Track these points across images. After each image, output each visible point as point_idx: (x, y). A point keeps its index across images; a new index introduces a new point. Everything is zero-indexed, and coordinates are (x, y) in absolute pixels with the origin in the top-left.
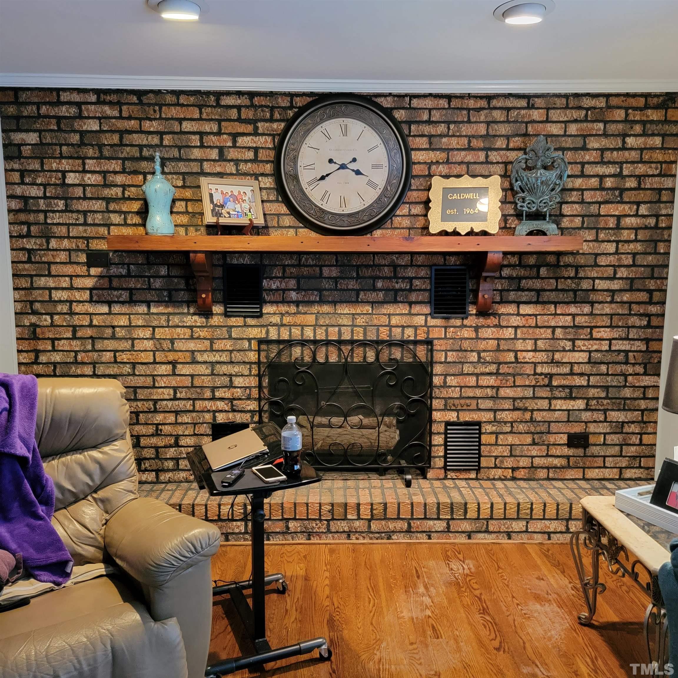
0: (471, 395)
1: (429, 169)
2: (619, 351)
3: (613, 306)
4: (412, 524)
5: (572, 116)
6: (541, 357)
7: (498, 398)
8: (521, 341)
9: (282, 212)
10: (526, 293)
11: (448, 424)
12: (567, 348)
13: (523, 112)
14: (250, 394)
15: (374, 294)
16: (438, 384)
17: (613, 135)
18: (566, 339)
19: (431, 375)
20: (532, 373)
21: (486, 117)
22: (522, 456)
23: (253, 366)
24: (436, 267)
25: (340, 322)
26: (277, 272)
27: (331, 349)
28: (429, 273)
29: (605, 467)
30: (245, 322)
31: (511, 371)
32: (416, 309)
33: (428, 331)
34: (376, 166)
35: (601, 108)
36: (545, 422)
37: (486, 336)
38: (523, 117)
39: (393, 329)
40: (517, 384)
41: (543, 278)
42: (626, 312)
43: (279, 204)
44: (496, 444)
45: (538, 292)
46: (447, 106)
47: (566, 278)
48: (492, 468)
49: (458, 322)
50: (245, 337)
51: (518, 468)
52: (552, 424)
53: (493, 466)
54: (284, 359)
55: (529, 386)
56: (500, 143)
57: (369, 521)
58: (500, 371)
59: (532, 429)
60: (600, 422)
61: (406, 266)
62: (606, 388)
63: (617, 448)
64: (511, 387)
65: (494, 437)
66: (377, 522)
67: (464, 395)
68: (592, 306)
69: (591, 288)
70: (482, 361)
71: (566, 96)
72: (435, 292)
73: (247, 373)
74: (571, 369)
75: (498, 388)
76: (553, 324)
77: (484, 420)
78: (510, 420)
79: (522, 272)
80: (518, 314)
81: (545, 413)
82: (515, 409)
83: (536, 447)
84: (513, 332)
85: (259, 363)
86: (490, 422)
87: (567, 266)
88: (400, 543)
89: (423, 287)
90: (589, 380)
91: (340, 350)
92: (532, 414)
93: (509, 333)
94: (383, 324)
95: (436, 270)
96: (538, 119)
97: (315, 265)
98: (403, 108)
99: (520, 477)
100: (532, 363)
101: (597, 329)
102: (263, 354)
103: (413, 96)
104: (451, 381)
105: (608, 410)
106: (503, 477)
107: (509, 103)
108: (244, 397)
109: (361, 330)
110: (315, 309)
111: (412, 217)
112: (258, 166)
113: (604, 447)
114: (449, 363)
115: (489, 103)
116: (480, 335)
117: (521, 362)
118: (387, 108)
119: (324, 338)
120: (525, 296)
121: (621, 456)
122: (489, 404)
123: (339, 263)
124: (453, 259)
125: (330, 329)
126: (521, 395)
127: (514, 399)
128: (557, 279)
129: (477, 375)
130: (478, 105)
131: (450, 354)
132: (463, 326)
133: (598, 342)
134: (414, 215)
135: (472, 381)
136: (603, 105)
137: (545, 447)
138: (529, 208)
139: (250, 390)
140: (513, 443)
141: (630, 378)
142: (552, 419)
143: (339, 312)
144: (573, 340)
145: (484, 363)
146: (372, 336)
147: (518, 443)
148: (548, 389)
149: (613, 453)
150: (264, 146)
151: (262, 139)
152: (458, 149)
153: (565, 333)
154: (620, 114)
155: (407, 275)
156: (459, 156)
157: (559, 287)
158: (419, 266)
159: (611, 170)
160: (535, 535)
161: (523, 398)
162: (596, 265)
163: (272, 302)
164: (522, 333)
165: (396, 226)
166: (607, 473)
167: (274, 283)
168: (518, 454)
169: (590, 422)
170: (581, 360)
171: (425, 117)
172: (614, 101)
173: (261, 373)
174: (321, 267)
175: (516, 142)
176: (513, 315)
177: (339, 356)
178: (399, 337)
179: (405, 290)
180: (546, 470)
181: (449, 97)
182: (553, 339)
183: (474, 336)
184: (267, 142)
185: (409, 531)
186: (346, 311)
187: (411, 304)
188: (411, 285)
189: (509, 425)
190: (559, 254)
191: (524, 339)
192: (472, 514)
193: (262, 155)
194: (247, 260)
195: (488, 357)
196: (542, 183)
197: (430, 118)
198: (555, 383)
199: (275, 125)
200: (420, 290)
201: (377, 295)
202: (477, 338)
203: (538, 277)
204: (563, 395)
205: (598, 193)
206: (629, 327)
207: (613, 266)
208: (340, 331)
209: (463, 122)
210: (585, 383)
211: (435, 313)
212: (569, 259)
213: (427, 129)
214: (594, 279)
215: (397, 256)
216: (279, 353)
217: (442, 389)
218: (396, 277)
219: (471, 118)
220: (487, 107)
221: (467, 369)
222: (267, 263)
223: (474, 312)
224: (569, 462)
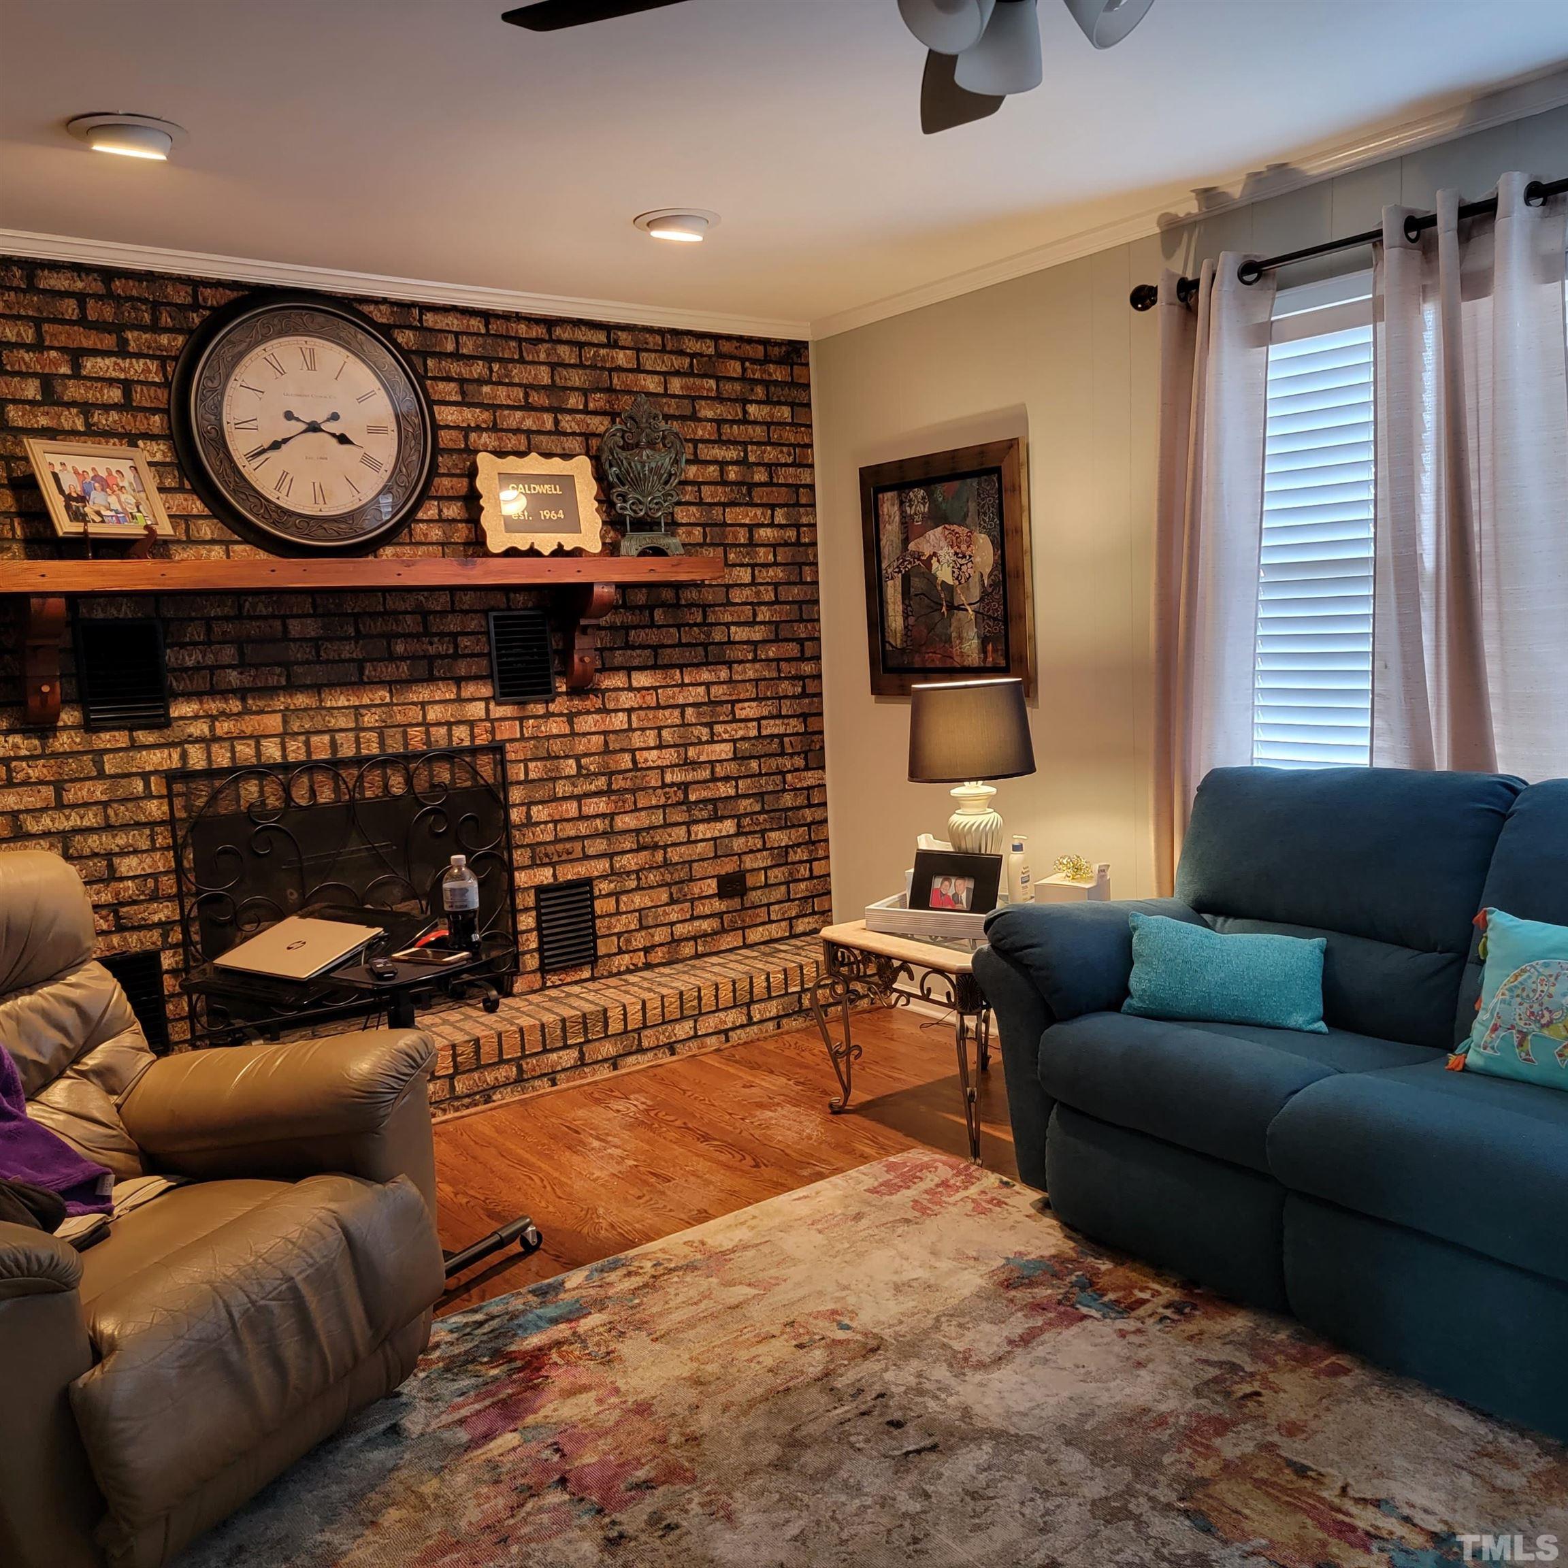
0: (572, 833)
1: (466, 438)
2: (772, 736)
3: (757, 665)
4: (525, 1066)
5: (672, 365)
6: (670, 756)
7: (613, 833)
8: (639, 733)
9: (195, 512)
10: (638, 652)
11: (540, 890)
12: (704, 739)
13: (603, 352)
14: (157, 888)
15: (392, 668)
16: (518, 821)
17: (729, 400)
18: (701, 724)
19: (506, 807)
20: (660, 784)
21: (548, 355)
22: (657, 926)
23: (158, 829)
24: (495, 614)
25: (333, 723)
26: (195, 632)
27: (319, 777)
28: (484, 623)
29: (771, 922)
30: (132, 739)
31: (628, 784)
32: (469, 690)
33: (493, 728)
34: (374, 430)
35: (710, 356)
36: (685, 862)
37: (585, 729)
38: (603, 360)
39: (433, 730)
40: (640, 805)
41: (659, 627)
42: (775, 675)
43: (186, 496)
44: (618, 913)
45: (656, 648)
46: (483, 331)
47: (691, 626)
48: (615, 954)
49: (540, 709)
50: (134, 770)
51: (654, 947)
52: (695, 865)
53: (616, 951)
54: (225, 807)
55: (657, 807)
56: (574, 401)
57: (451, 1077)
58: (614, 787)
59: (668, 878)
60: (759, 850)
61: (443, 613)
62: (760, 796)
63: (783, 888)
64: (632, 811)
65: (613, 900)
66: (465, 1076)
67: (561, 835)
68: (730, 669)
69: (726, 639)
70: (584, 772)
71: (661, 332)
72: (499, 657)
73: (144, 844)
74: (713, 772)
75: (612, 816)
76: (681, 701)
77: (596, 874)
78: (634, 868)
79: (630, 618)
80: (631, 689)
81: (683, 849)
82: (641, 848)
83: (675, 907)
84: (626, 719)
85: (171, 822)
86: (603, 877)
87: (690, 606)
88: (507, 1104)
89: (477, 650)
90: (737, 787)
91: (336, 777)
92: (665, 853)
93: (619, 721)
94: (414, 722)
95: (496, 618)
96: (626, 366)
97: (274, 617)
98: (410, 327)
99: (657, 961)
100: (658, 767)
101: (740, 705)
102: (178, 802)
103: (426, 308)
104: (539, 813)
105: (766, 830)
106: (632, 967)
107: (582, 335)
108: (142, 897)
109: (373, 736)
110: (280, 703)
111: (446, 524)
112: (134, 417)
113: (767, 890)
114: (533, 781)
115: (549, 332)
116: (577, 729)
117: (642, 769)
118: (383, 324)
119: (302, 757)
120: (638, 657)
121: (789, 900)
122: (600, 846)
123: (320, 610)
124: (520, 598)
125: (315, 739)
126: (646, 823)
127: (638, 831)
128: (679, 627)
129: (579, 798)
130: (533, 334)
131: (531, 765)
132: (549, 715)
133: (742, 725)
134: (448, 520)
135: (571, 808)
136: (711, 351)
137: (688, 904)
138: (635, 511)
139: (156, 881)
140: (642, 906)
141: (789, 777)
142: (694, 858)
143: (328, 704)
144: (710, 725)
145: (587, 776)
146: (395, 746)
147: (650, 904)
148: (684, 808)
149: (779, 897)
150: (142, 378)
151: (139, 365)
152: (509, 407)
153: (699, 714)
154: (734, 369)
155: (446, 630)
156: (514, 419)
157: (684, 641)
158: (466, 612)
159: (732, 454)
160: (708, 1040)
161: (650, 828)
162: (729, 603)
163: (188, 695)
164: (639, 719)
165: (418, 539)
166: (776, 931)
167: (190, 656)
168: (651, 924)
169: (745, 853)
170: (724, 756)
171: (450, 347)
172: (726, 347)
173: (180, 841)
174: (284, 618)
175: (598, 401)
176: (623, 689)
177: (336, 790)
178: (443, 743)
179: (447, 656)
180: (692, 943)
181: (487, 316)
182: (683, 725)
183: (567, 731)
184: (150, 371)
185: (520, 1080)
186: (342, 701)
187: (459, 681)
188: (456, 647)
189: (633, 877)
190: (677, 586)
191: (643, 730)
192: (615, 1027)
193: (140, 396)
194: (125, 611)
195: (592, 764)
196: (651, 470)
197: (458, 349)
198: (692, 798)
199: (164, 339)
200: (472, 655)
201: (398, 668)
202: (573, 734)
203: (652, 625)
204: (705, 814)
205: (720, 489)
206: (780, 698)
207: (751, 604)
208: (333, 742)
209: (512, 361)
210: (732, 792)
211: (503, 694)
212: (691, 595)
213: (455, 368)
214: (728, 625)
215: (426, 594)
216: (213, 798)
217: (525, 830)
218: (427, 633)
219: (525, 354)
220: (547, 337)
221: (562, 789)
222: (170, 614)
223: (564, 689)
224: (722, 923)
